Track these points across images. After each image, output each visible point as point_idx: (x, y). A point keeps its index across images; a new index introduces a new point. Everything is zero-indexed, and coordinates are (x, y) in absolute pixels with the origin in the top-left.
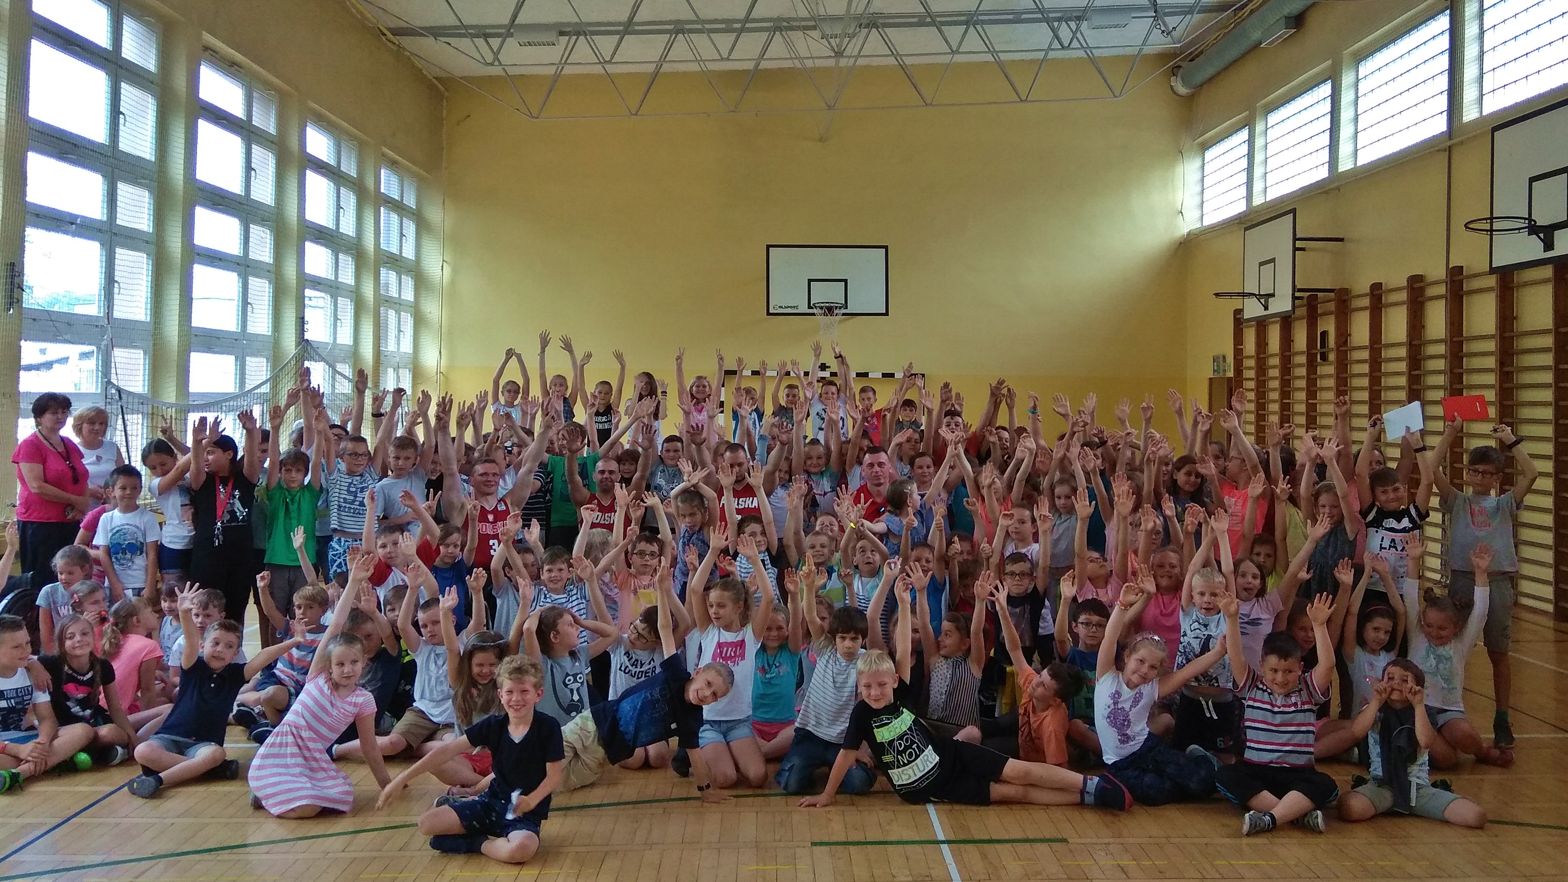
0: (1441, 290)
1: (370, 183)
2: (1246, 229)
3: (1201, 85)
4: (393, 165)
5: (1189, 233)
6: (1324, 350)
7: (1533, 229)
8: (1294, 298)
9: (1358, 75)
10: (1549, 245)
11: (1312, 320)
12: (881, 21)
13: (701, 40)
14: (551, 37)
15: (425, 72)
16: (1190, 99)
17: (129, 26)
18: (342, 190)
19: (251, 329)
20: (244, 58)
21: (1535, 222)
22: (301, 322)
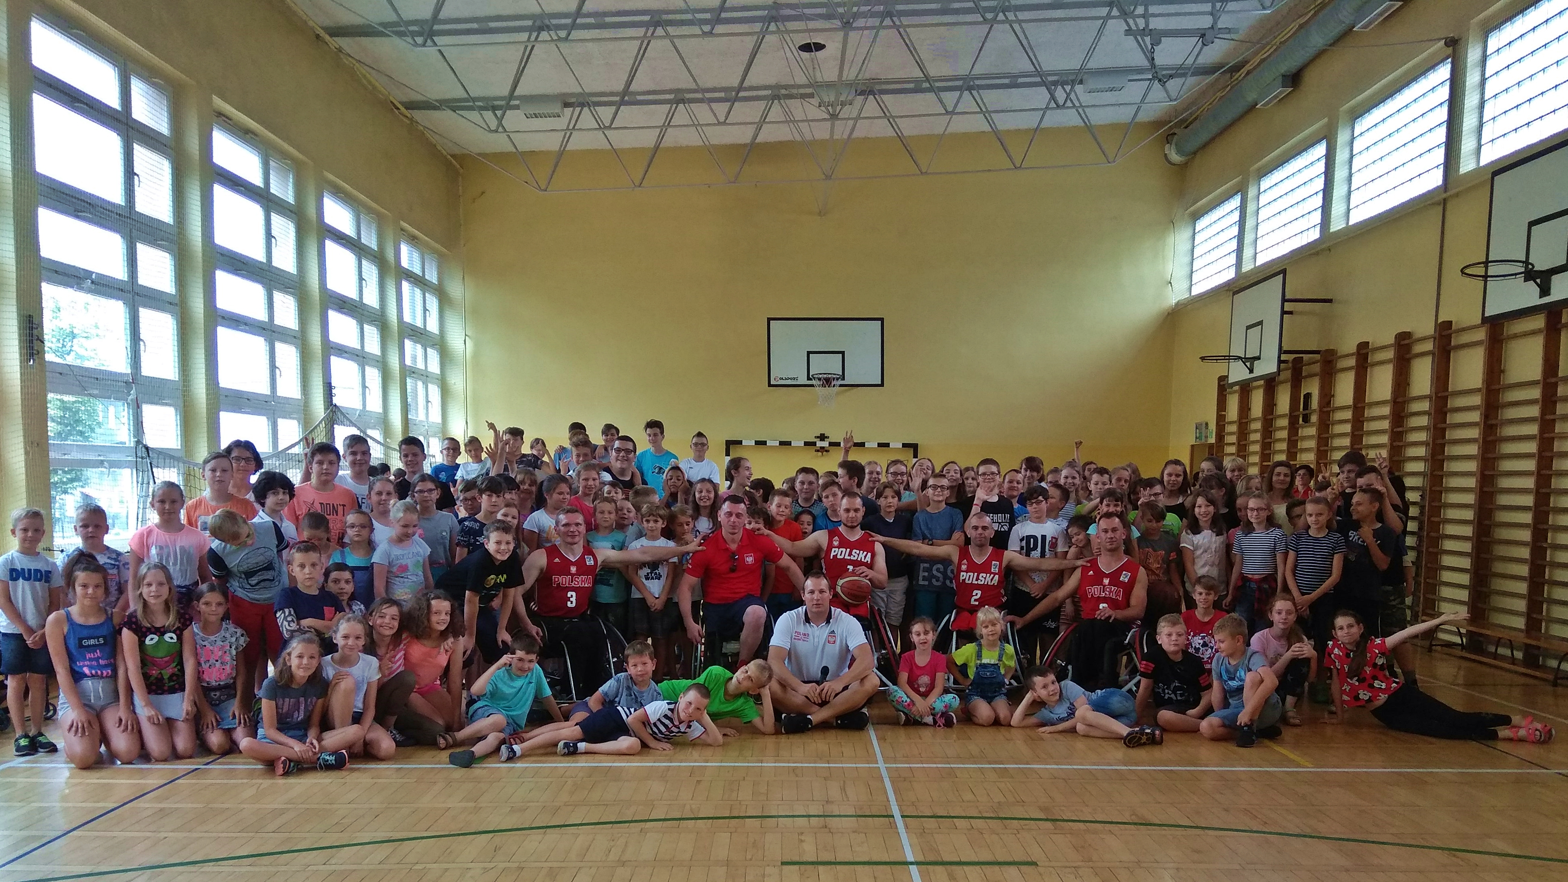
0: (1429, 346)
1: (390, 255)
2: (1235, 293)
3: (1195, 153)
4: (413, 240)
5: (1177, 304)
6: (1307, 412)
7: (1530, 274)
8: (1280, 362)
9: (1353, 131)
10: (1545, 291)
11: (1297, 381)
12: (878, 87)
13: (702, 112)
14: (557, 108)
15: (439, 148)
16: (1183, 167)
17: (137, 87)
18: (364, 262)
19: (280, 393)
20: (258, 126)
21: (1533, 267)
22: (329, 389)
